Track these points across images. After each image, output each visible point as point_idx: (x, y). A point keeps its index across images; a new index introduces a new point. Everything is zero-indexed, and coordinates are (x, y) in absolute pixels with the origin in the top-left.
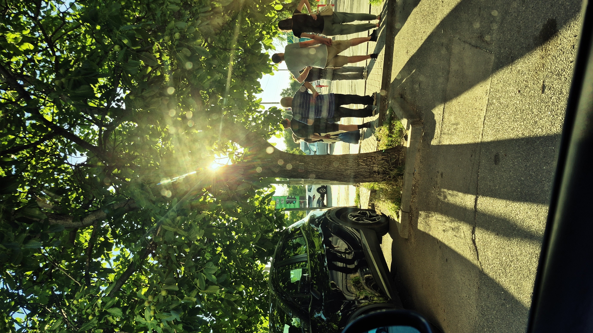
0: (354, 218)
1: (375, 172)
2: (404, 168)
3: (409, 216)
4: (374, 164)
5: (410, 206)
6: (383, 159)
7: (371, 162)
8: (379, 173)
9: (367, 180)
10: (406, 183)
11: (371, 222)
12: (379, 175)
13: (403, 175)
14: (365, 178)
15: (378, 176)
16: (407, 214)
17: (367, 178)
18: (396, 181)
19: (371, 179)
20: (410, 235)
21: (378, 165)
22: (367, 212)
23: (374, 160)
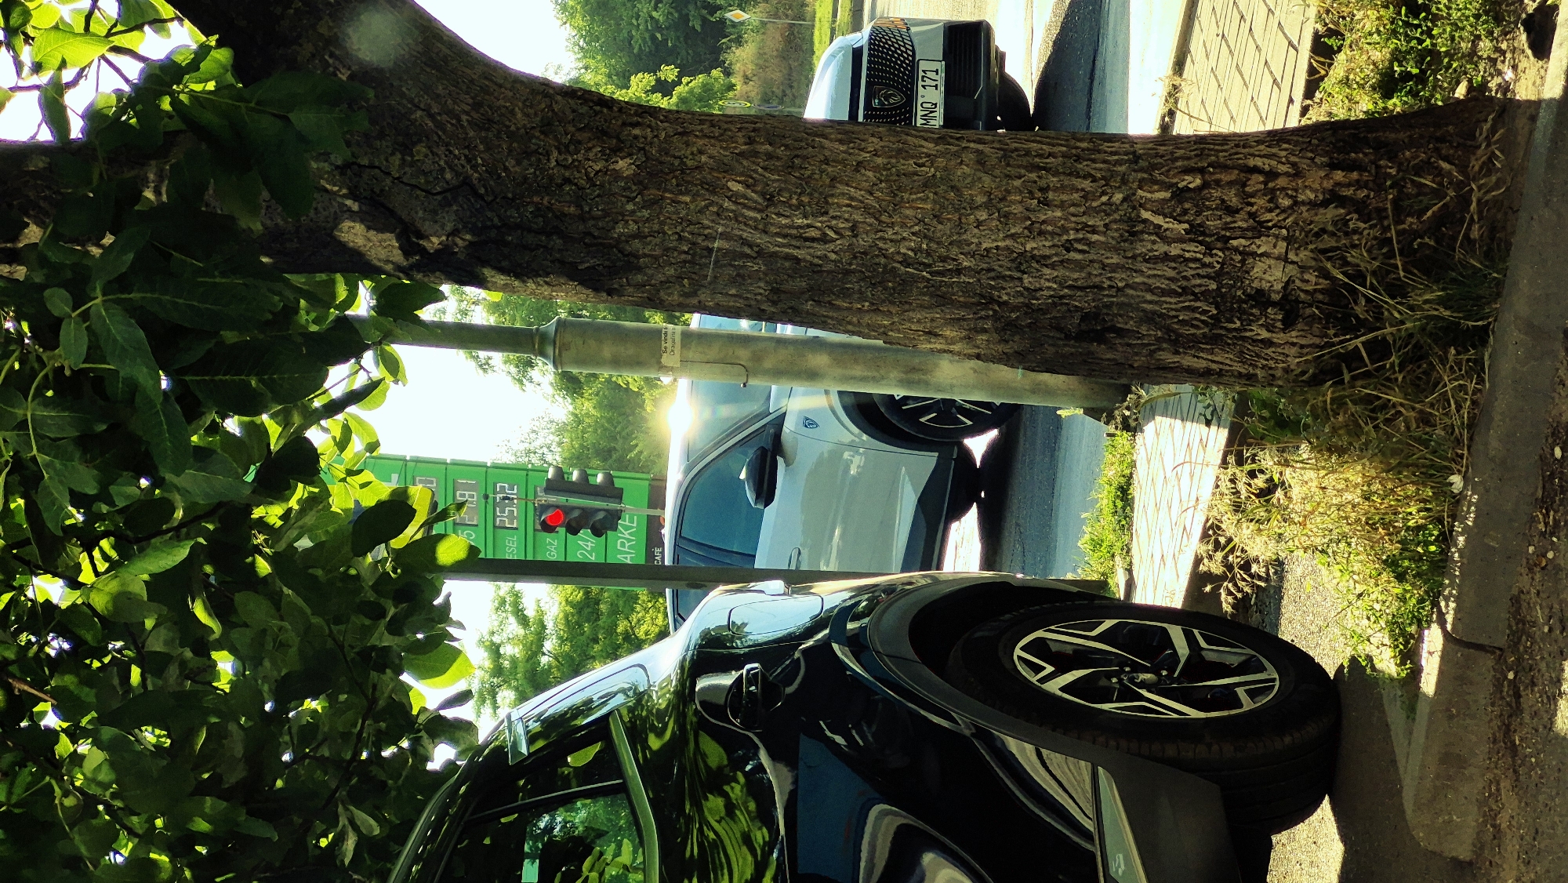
0: (1061, 670)
1: (1260, 298)
2: (1499, 284)
3: (1498, 684)
4: (1259, 229)
5: (1516, 601)
6: (1333, 198)
7: (1232, 211)
8: (1290, 308)
9: (1188, 361)
10: (1502, 404)
11: (1194, 713)
12: (1288, 324)
13: (1480, 337)
14: (1177, 343)
15: (1279, 338)
16: (1488, 662)
17: (1193, 343)
18: (1421, 385)
19: (1224, 358)
20: (1491, 836)
21: (1289, 240)
22: (1176, 633)
23: (1261, 202)
